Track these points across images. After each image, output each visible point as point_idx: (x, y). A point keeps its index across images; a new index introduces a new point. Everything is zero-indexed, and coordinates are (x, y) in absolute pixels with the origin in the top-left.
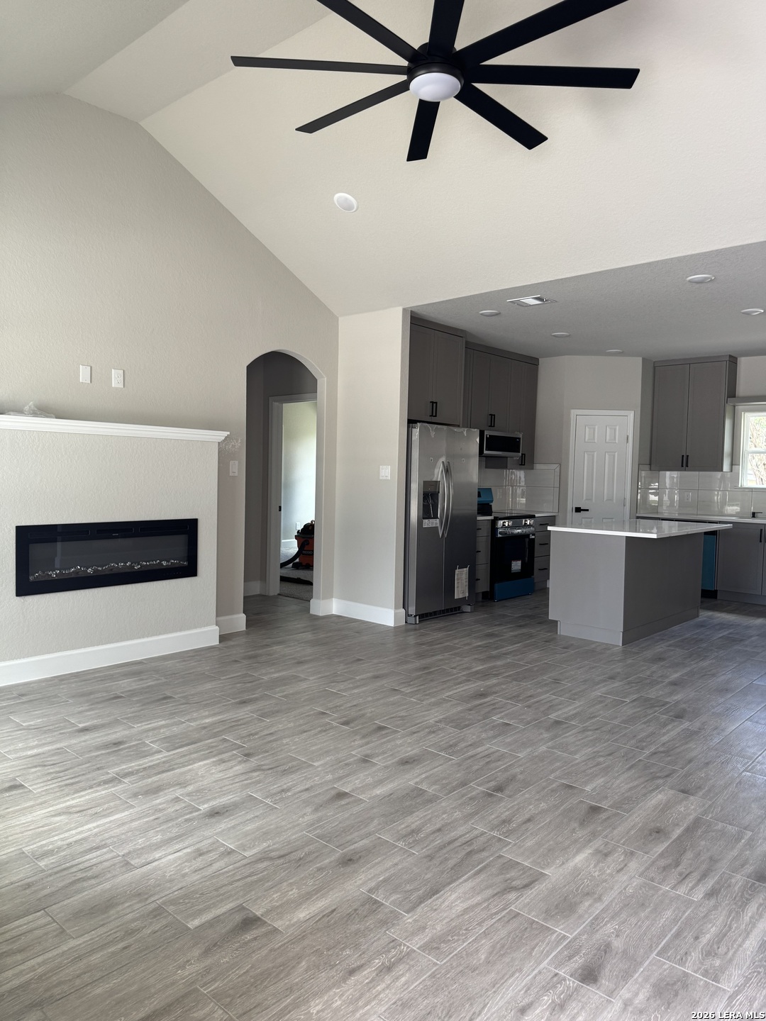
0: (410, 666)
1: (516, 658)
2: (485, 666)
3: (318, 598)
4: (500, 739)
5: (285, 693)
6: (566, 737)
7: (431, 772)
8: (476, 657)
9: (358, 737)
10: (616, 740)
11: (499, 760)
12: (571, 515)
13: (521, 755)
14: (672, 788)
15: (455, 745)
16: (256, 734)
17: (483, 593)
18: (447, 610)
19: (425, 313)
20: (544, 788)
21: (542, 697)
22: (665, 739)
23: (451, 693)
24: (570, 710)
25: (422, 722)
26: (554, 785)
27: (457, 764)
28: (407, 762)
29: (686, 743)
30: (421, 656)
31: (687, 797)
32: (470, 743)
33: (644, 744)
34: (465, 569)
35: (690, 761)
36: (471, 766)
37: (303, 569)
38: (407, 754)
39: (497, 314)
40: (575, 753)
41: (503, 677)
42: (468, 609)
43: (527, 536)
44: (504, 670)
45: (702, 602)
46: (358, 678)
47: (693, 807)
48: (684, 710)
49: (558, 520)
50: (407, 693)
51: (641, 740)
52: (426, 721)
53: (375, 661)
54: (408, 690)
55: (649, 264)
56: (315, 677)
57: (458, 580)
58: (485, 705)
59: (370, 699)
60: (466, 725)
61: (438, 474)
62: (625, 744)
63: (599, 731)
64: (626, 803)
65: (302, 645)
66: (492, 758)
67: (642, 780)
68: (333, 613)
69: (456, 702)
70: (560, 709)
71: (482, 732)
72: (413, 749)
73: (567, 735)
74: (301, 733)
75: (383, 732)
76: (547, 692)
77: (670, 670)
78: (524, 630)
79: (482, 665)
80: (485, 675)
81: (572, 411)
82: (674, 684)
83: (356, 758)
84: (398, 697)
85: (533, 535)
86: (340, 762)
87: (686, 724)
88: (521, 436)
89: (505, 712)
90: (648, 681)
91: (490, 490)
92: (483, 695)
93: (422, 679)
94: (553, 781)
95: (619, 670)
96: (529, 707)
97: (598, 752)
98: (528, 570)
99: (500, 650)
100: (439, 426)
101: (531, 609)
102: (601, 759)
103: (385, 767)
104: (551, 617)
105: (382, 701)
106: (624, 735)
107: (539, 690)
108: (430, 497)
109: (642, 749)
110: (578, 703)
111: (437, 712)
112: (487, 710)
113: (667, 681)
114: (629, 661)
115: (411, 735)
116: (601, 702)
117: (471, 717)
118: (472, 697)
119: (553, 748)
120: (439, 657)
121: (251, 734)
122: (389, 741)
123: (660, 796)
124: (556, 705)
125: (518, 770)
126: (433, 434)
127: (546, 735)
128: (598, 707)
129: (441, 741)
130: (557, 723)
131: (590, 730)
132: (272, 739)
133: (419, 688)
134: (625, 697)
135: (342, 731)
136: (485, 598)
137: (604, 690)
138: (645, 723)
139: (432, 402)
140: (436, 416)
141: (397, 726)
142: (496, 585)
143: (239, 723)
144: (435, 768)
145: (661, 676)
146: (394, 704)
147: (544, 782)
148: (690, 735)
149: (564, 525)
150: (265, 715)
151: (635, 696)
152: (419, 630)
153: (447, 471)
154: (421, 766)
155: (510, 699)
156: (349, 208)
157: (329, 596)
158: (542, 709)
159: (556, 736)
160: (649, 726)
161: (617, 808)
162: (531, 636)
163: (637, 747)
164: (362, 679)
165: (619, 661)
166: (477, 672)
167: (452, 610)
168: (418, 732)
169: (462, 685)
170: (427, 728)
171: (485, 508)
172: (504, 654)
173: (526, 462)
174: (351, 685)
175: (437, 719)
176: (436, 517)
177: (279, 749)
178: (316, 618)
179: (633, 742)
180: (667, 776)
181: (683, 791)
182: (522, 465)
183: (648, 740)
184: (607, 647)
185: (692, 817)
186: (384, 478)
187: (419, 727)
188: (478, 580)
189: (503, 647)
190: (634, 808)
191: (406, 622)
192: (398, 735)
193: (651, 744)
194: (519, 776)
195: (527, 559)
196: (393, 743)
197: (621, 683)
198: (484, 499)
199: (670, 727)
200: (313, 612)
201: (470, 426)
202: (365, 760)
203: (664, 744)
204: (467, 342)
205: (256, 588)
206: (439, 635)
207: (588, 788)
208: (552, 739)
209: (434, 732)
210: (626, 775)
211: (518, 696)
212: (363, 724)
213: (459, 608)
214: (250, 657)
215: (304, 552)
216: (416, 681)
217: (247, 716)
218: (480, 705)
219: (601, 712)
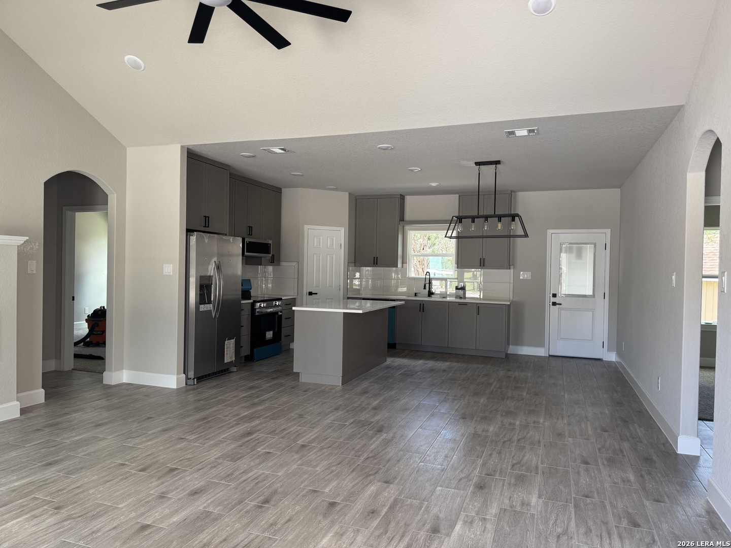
0: (191, 419)
1: (272, 403)
2: (250, 411)
3: (111, 371)
4: (264, 464)
5: (87, 452)
6: (310, 456)
7: (215, 498)
8: (243, 405)
9: (154, 479)
10: (342, 453)
11: (264, 480)
12: (306, 297)
13: (279, 474)
14: (379, 481)
15: (232, 474)
16: (64, 489)
17: (245, 356)
18: (219, 372)
19: (198, 150)
20: (297, 495)
21: (292, 429)
22: (372, 447)
23: (225, 435)
24: (311, 436)
25: (205, 461)
26: (304, 492)
27: (234, 488)
28: (196, 493)
29: (385, 449)
30: (199, 409)
31: (389, 486)
32: (242, 471)
33: (360, 453)
34: (232, 340)
35: (389, 461)
36: (245, 488)
37: (93, 346)
38: (195, 487)
39: (253, 157)
40: (317, 466)
41: (264, 418)
42: (235, 369)
43: (276, 313)
44: (263, 413)
45: (388, 351)
46: (150, 432)
47: (392, 492)
48: (382, 426)
49: (298, 302)
50: (191, 440)
51: (358, 451)
52: (208, 459)
53: (163, 417)
54: (193, 437)
55: (355, 135)
56: (113, 436)
57: (227, 349)
58: (252, 441)
59: (162, 448)
60: (238, 458)
61: (211, 270)
62: (348, 455)
63: (331, 448)
64: (352, 496)
65: (99, 410)
66: (260, 479)
67: (360, 478)
68: (124, 382)
69: (229, 442)
70: (305, 436)
71: (251, 461)
72: (200, 482)
73: (311, 454)
74: (105, 483)
75: (175, 473)
76: (294, 425)
77: (372, 399)
78: (276, 382)
79: (248, 411)
80: (250, 418)
81: (305, 226)
82: (375, 408)
83: (154, 496)
84: (184, 443)
85: (281, 312)
86: (141, 502)
87: (384, 436)
88: (270, 242)
89: (267, 444)
90: (359, 408)
91: (249, 280)
92: (249, 434)
93: (202, 427)
94: (304, 489)
95: (341, 403)
96: (283, 437)
97: (332, 463)
98: (277, 337)
99: (260, 398)
100: (211, 235)
101: (280, 365)
102: (334, 468)
103: (179, 499)
104: (295, 371)
105: (172, 449)
106: (347, 449)
107: (289, 424)
108: (205, 287)
109: (359, 457)
110: (316, 430)
111: (216, 451)
112: (254, 444)
113: (371, 407)
114: (347, 396)
115: (197, 471)
116: (331, 427)
117: (241, 451)
118: (241, 437)
119: (301, 465)
120: (215, 409)
121: (59, 490)
122: (180, 479)
123: (372, 488)
124: (302, 434)
125: (278, 485)
126: (206, 241)
127: (296, 456)
128: (330, 430)
129: (220, 473)
130: (303, 446)
131: (325, 448)
132: (79, 491)
133: (200, 435)
134: (346, 422)
135: (140, 477)
136: (247, 360)
137: (332, 418)
138: (359, 438)
139: (205, 217)
140: (208, 227)
141: (186, 466)
142: (255, 350)
143: (48, 482)
144: (218, 493)
145: (367, 404)
146: (182, 450)
147: (297, 491)
148: (387, 443)
149: (302, 306)
150: (70, 473)
151: (352, 420)
152: (197, 389)
153: (218, 268)
154: (207, 493)
155: (269, 434)
156: (138, 67)
157: (120, 368)
158: (292, 438)
159: (303, 456)
160: (362, 440)
161: (346, 501)
162: (282, 385)
163: (356, 456)
164: (154, 433)
165: (341, 396)
166: (244, 417)
167: (223, 371)
168: (202, 468)
169: (233, 428)
170: (209, 464)
171: (246, 294)
172: (263, 401)
173: (275, 261)
174: (145, 439)
175: (216, 457)
176: (210, 302)
177: (87, 499)
178: (110, 387)
179: (353, 452)
180: (375, 473)
181: (386, 482)
182: (272, 262)
183: (362, 449)
184: (333, 387)
185: (392, 499)
186: (167, 274)
187: (203, 465)
188: (242, 347)
189: (262, 396)
190: (357, 499)
191: (186, 384)
192: (187, 473)
193: (365, 452)
194: (280, 490)
195: (276, 329)
196: (183, 480)
197: (343, 412)
198: (246, 287)
199: (375, 439)
200: (104, 382)
201: (235, 235)
202: (162, 496)
203: (372, 451)
204: (230, 173)
205: (52, 366)
206: (213, 392)
207: (327, 490)
208: (301, 459)
209: (215, 467)
210: (350, 477)
211: (275, 431)
212: (157, 469)
213: (228, 369)
214: (51, 425)
215: (95, 333)
216: (198, 430)
217: (54, 475)
218: (248, 441)
219: (331, 434)
